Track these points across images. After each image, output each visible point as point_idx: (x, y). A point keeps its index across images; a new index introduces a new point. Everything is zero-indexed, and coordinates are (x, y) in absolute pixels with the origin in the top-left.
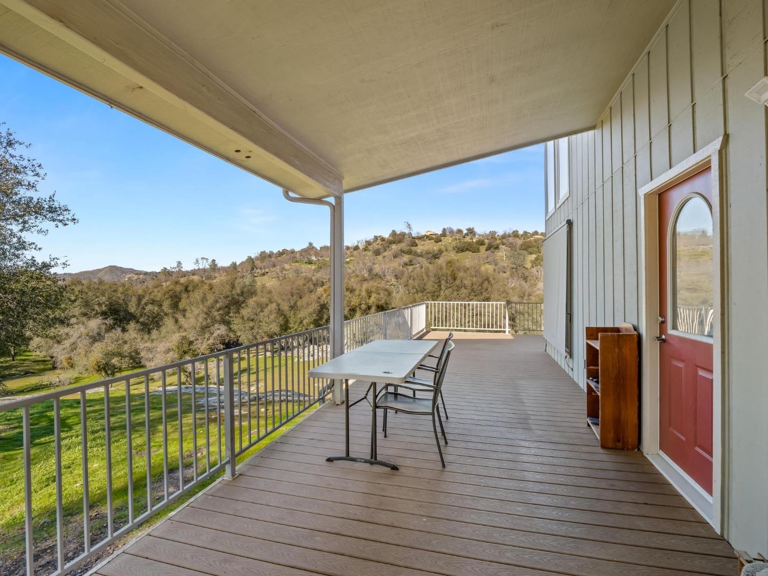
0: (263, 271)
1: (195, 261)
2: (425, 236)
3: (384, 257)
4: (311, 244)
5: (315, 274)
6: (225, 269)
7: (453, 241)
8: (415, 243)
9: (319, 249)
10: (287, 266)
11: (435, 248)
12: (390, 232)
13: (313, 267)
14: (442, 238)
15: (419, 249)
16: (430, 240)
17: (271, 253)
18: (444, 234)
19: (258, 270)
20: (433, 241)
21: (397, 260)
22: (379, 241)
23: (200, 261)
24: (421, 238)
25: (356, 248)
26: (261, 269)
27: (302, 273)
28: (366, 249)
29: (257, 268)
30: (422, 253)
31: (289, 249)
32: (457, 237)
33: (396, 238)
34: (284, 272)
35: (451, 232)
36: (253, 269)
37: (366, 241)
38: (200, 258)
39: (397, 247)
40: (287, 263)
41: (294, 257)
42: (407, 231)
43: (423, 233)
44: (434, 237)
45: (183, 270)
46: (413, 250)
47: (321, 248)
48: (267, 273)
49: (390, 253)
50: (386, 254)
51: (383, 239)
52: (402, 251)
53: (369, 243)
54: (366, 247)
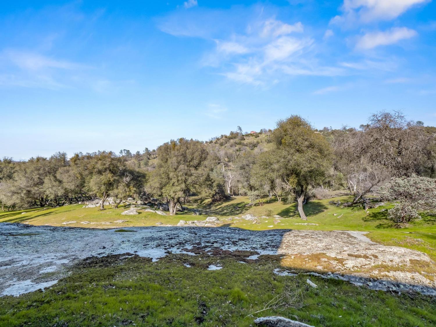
0: (155, 156)
1: (120, 151)
2: (250, 134)
3: (225, 147)
7: (266, 136)
8: (243, 138)
11: (255, 141)
12: (230, 132)
14: (260, 135)
15: (245, 142)
16: (252, 136)
18: (261, 133)
19: (152, 156)
20: (254, 137)
21: (232, 148)
22: (224, 138)
23: (123, 152)
24: (248, 135)
25: (211, 142)
28: (216, 143)
30: (247, 144)
32: (268, 134)
33: (234, 136)
35: (265, 131)
38: (123, 150)
39: (233, 141)
42: (239, 131)
43: (249, 132)
44: (255, 134)
46: (242, 142)
49: (229, 144)
50: (226, 145)
51: (226, 137)
52: (236, 143)
53: (218, 139)
54: (216, 141)
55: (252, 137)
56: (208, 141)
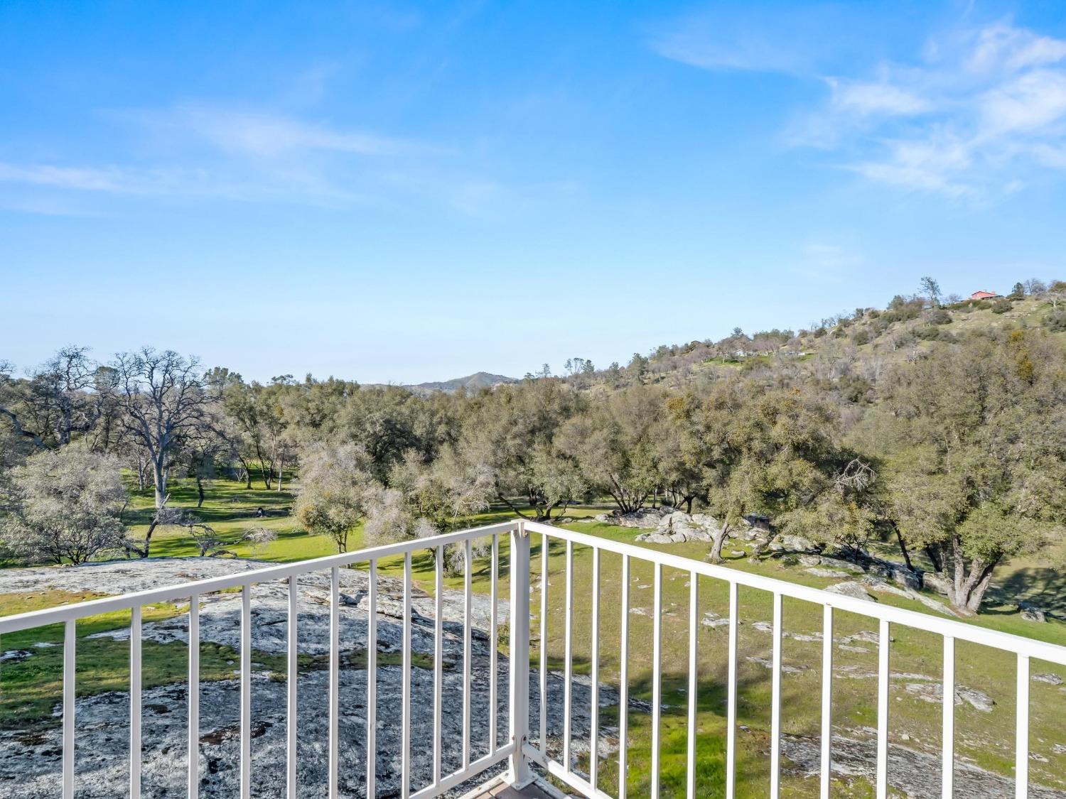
0: (657, 376)
1: (566, 363)
2: (969, 302)
3: (876, 346)
4: (738, 331)
5: (742, 378)
6: (602, 374)
7: (1042, 307)
8: (946, 316)
9: (751, 337)
10: (694, 367)
11: (994, 324)
12: (891, 299)
13: (739, 368)
14: (1014, 303)
15: (955, 329)
16: (982, 308)
17: (675, 347)
18: (1018, 295)
19: (650, 375)
20: (989, 311)
21: (905, 350)
22: (866, 318)
23: (573, 364)
24: (961, 306)
25: (821, 333)
26: (653, 372)
27: (718, 377)
28: (839, 334)
29: (648, 371)
30: (962, 335)
31: (702, 340)
32: (1054, 299)
33: (903, 310)
34: (690, 377)
35: (1038, 290)
36: (642, 373)
37: (840, 321)
38: (572, 359)
39: (904, 326)
40: (695, 362)
41: (708, 353)
42: (926, 296)
43: (966, 297)
44: (992, 302)
45: (548, 376)
46: (941, 331)
47: (756, 336)
48: (663, 378)
49: (889, 338)
50: (879, 340)
51: (874, 314)
52: (916, 334)
53: (845, 323)
54: (840, 330)
55: (980, 312)
56: (808, 328)
